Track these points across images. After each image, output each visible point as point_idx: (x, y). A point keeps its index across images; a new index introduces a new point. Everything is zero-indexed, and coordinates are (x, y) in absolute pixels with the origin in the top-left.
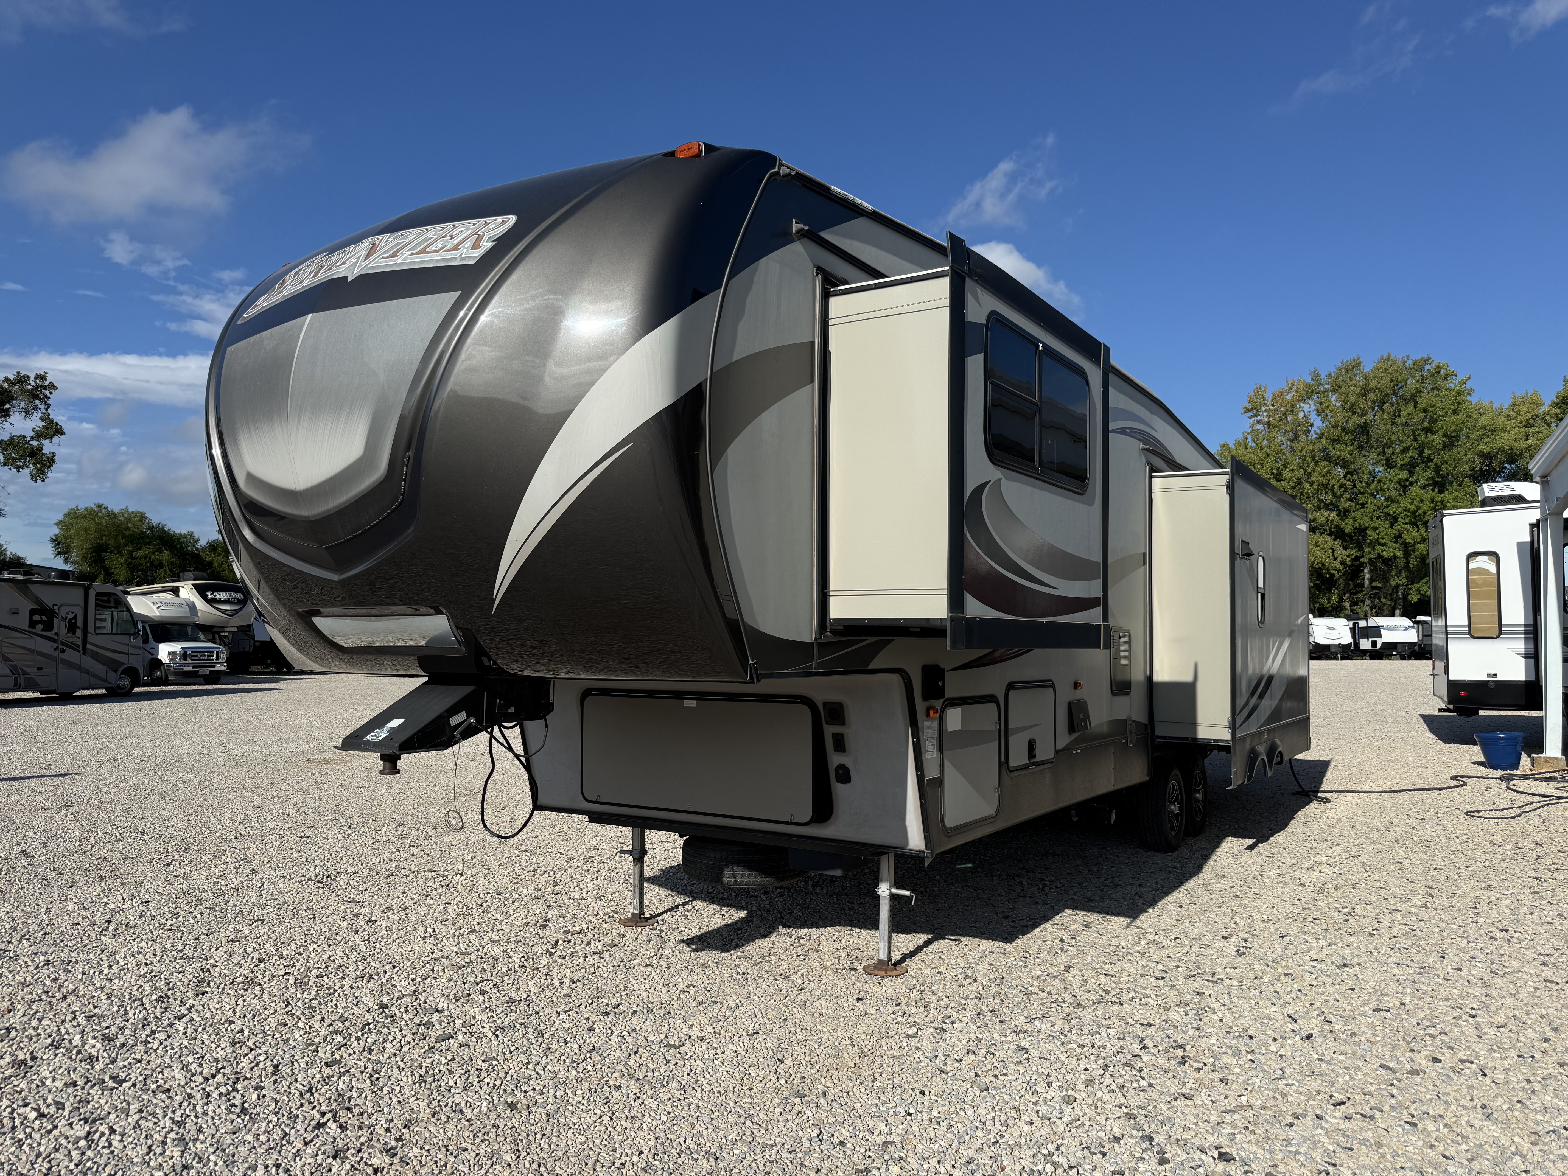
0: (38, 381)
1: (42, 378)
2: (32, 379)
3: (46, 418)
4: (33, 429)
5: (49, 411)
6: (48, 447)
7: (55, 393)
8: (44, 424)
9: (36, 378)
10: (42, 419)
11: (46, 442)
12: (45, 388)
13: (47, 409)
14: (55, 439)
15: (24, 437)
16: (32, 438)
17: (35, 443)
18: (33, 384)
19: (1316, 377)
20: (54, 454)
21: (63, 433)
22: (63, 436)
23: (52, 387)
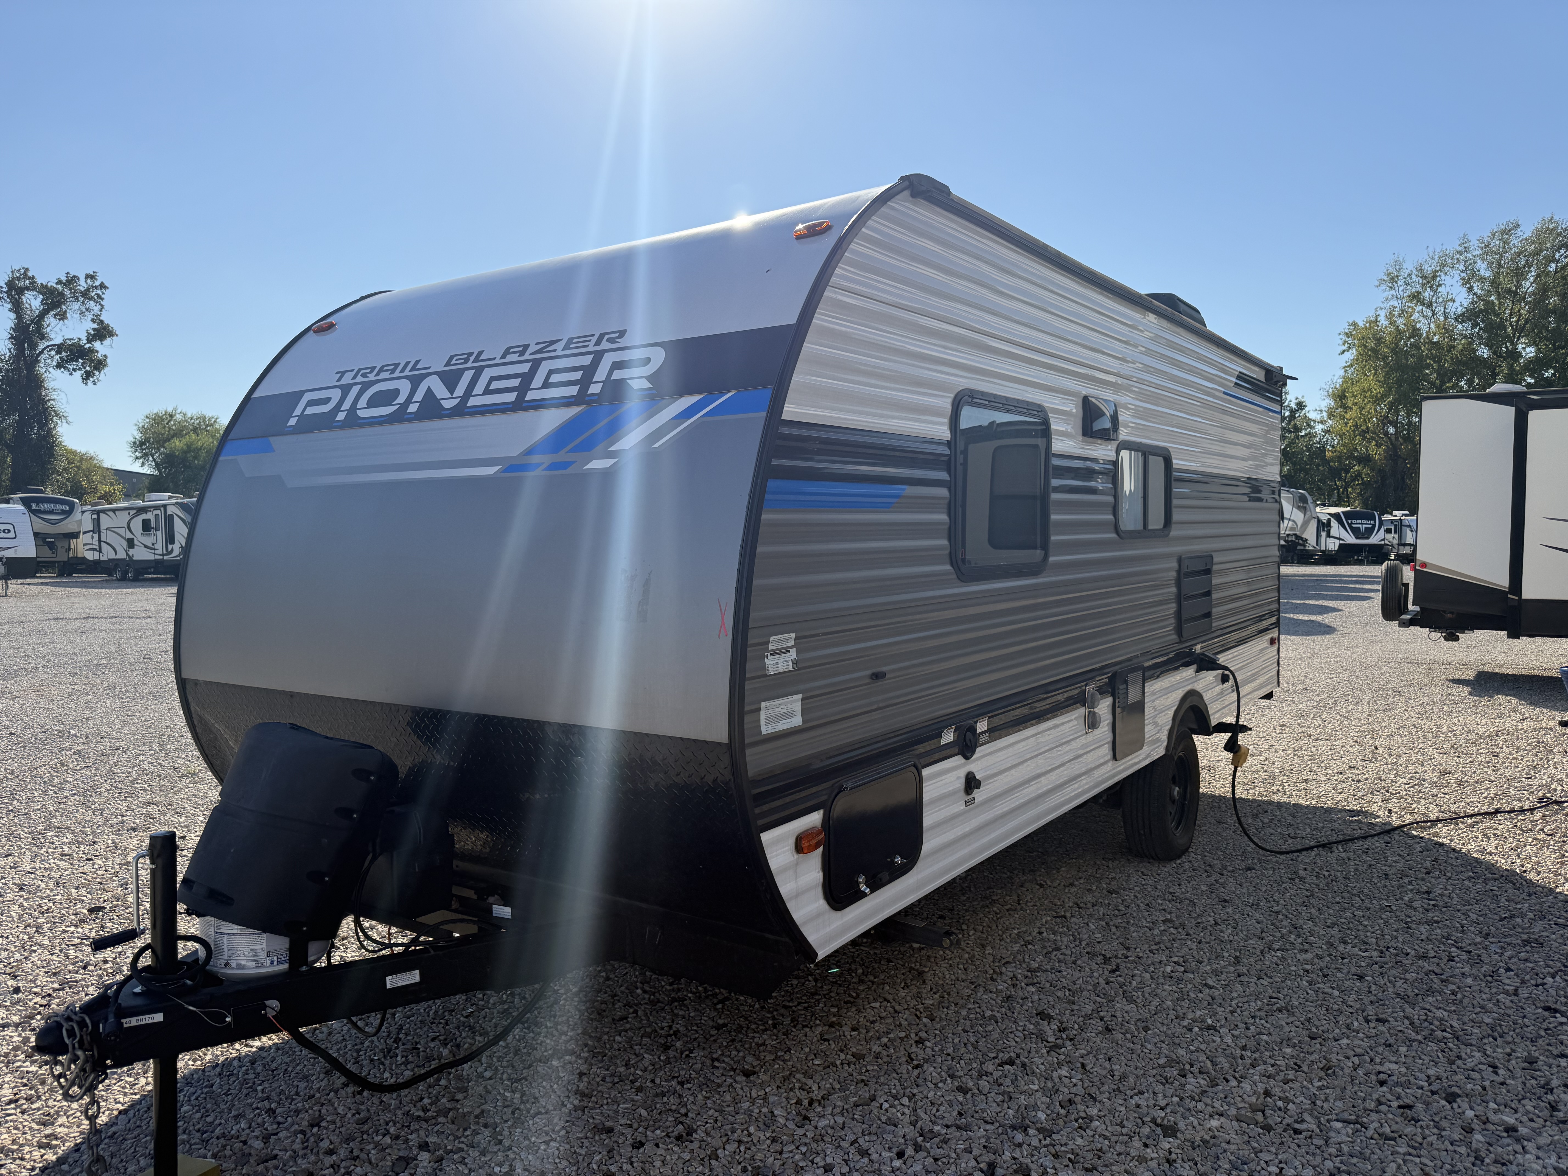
0: (89, 281)
1: (91, 277)
2: (82, 278)
3: (96, 319)
4: (87, 332)
5: (102, 313)
6: (100, 349)
7: (107, 292)
8: (96, 326)
9: (87, 277)
10: (93, 321)
11: (97, 345)
12: (96, 288)
13: (101, 311)
14: (108, 341)
15: (80, 340)
16: (89, 341)
17: (87, 346)
18: (84, 284)
19: (1464, 242)
20: (106, 356)
21: (114, 335)
22: (115, 338)
23: (102, 286)
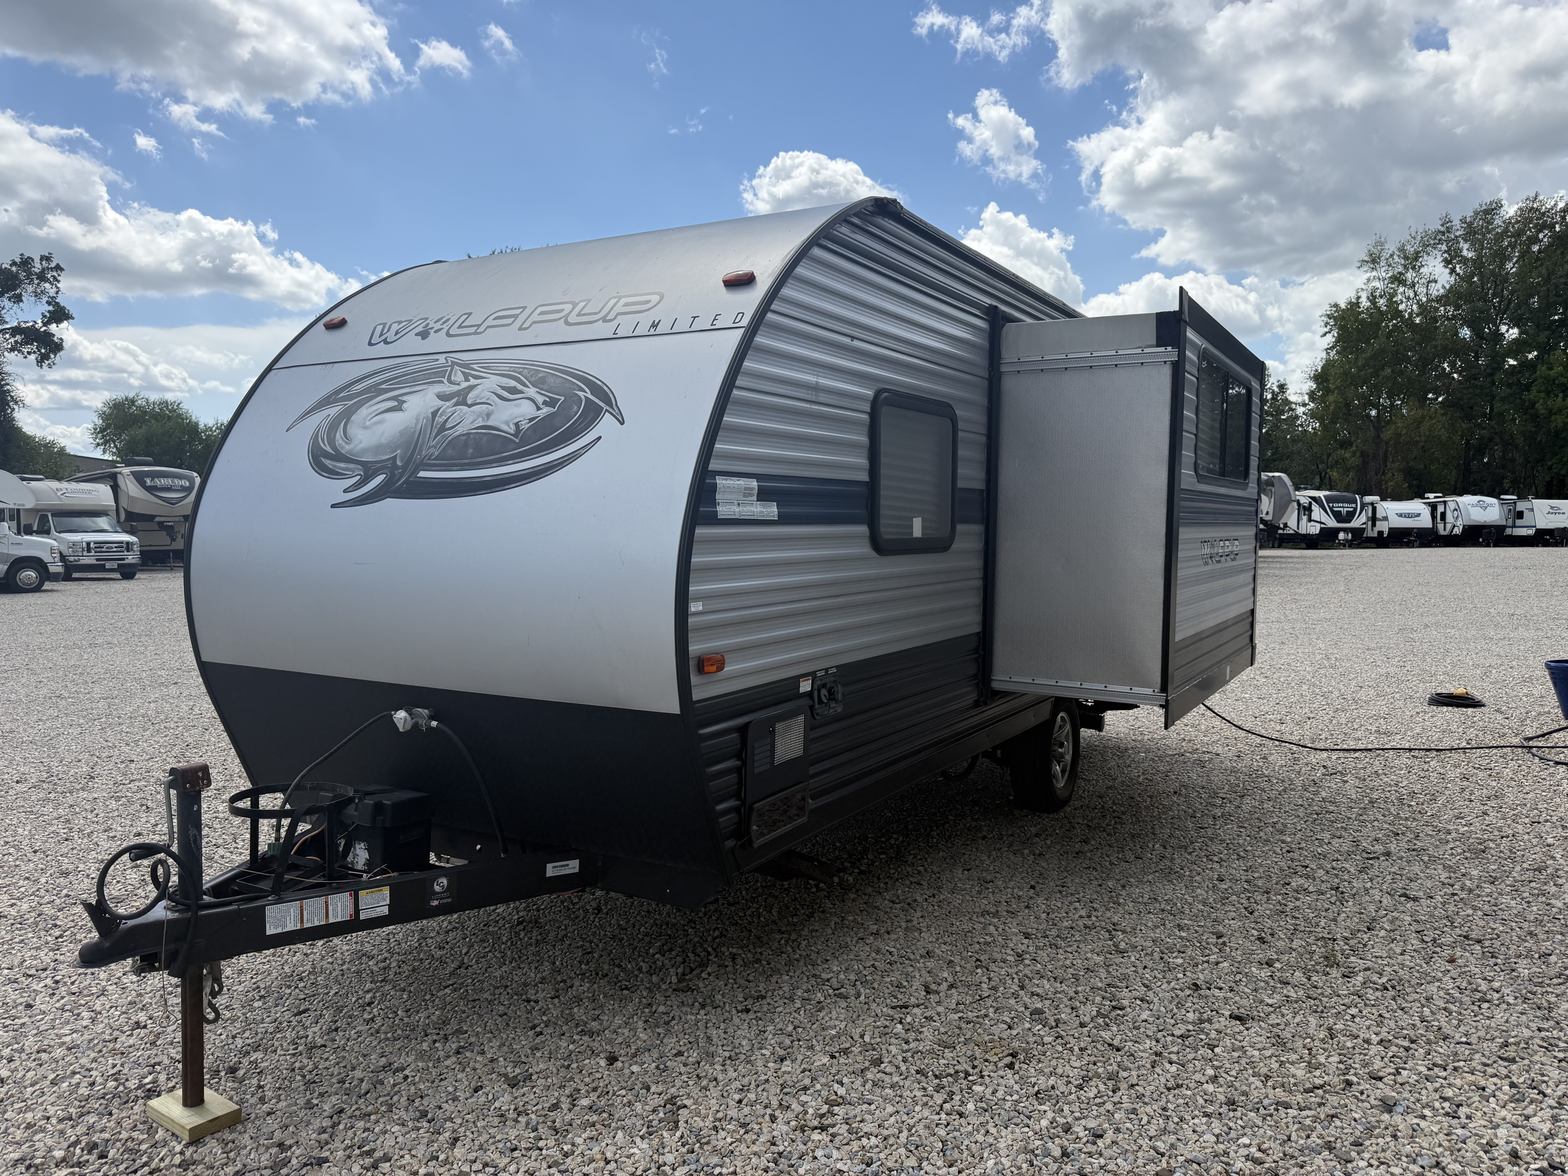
0: (44, 262)
1: (46, 258)
2: (37, 259)
3: (53, 302)
4: (43, 315)
5: (58, 294)
6: (57, 332)
7: (63, 274)
8: (51, 308)
9: (42, 258)
10: (49, 303)
12: (52, 269)
15: (35, 323)
16: (45, 324)
17: (44, 328)
18: (38, 265)
19: (1447, 222)
20: (62, 339)
21: (73, 316)
22: (71, 320)
23: (58, 268)
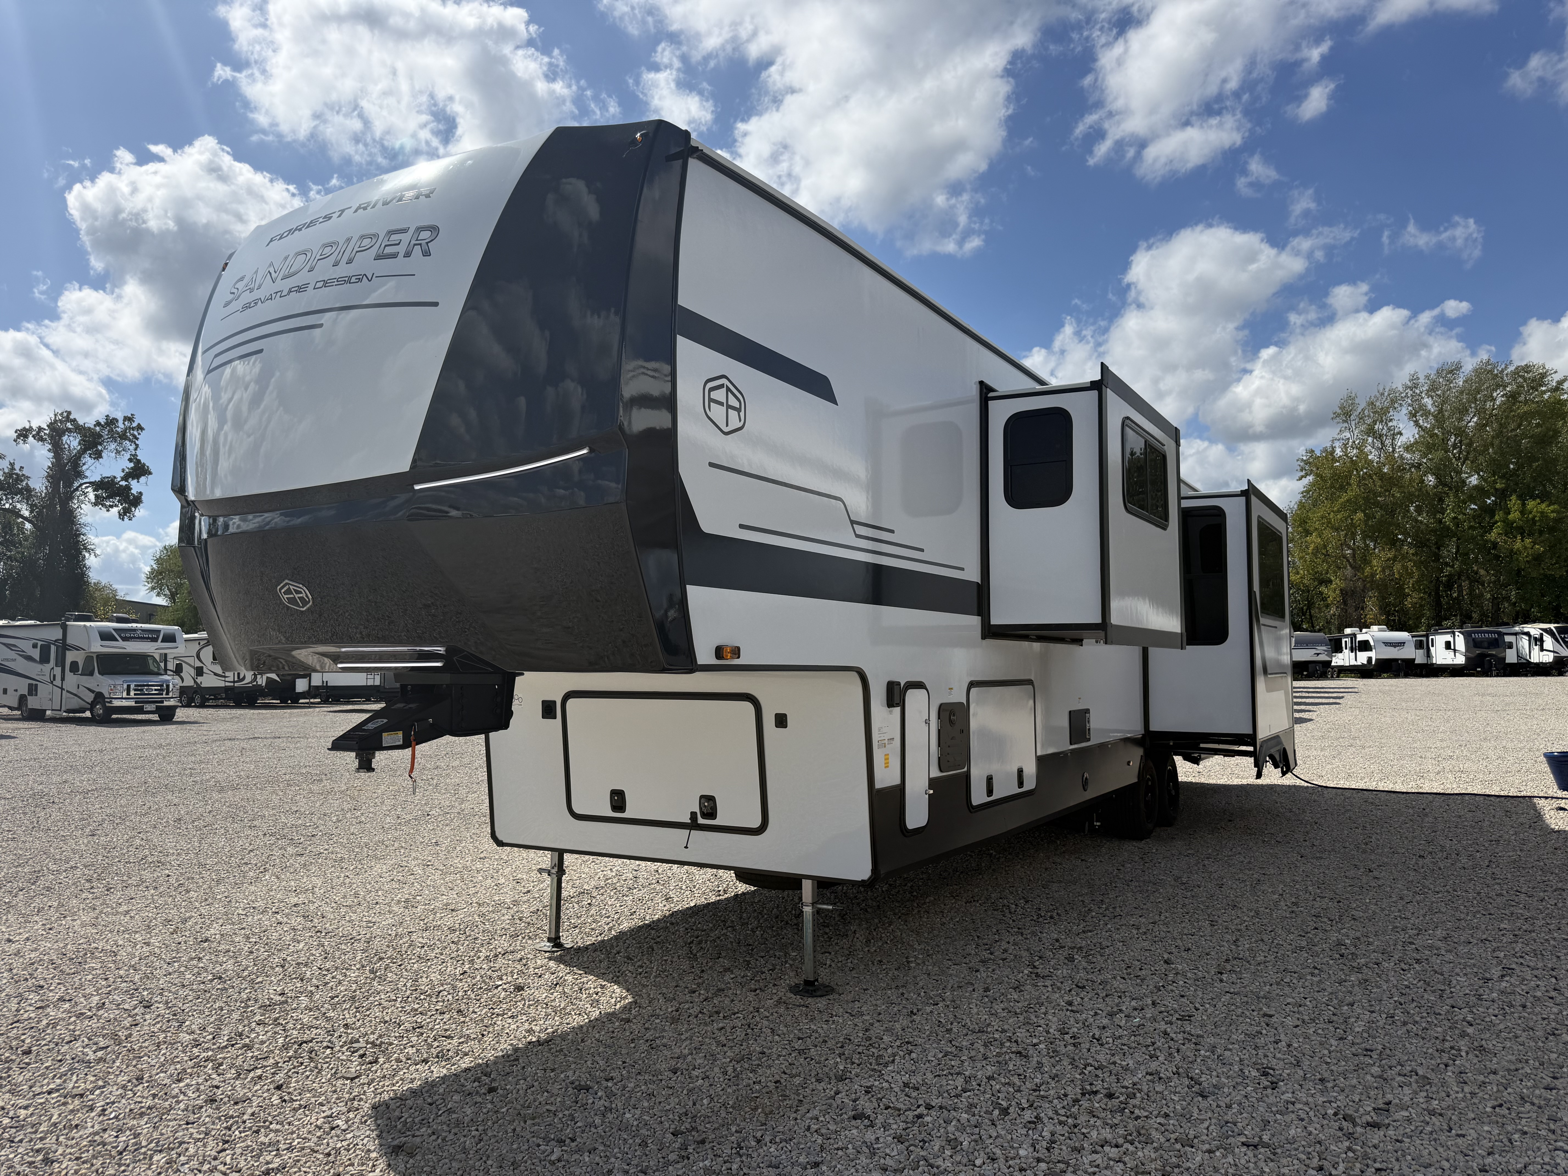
0: (126, 423)
1: (129, 419)
2: (121, 421)
3: (133, 459)
4: (123, 470)
5: (138, 452)
6: (136, 487)
7: (143, 433)
8: (132, 465)
9: (126, 419)
10: (130, 460)
11: (134, 483)
12: (133, 429)
13: (136, 449)
14: (143, 479)
15: (115, 477)
16: (123, 479)
17: (123, 483)
18: (122, 426)
20: (141, 493)
21: (150, 473)
22: (150, 476)
23: (140, 428)
